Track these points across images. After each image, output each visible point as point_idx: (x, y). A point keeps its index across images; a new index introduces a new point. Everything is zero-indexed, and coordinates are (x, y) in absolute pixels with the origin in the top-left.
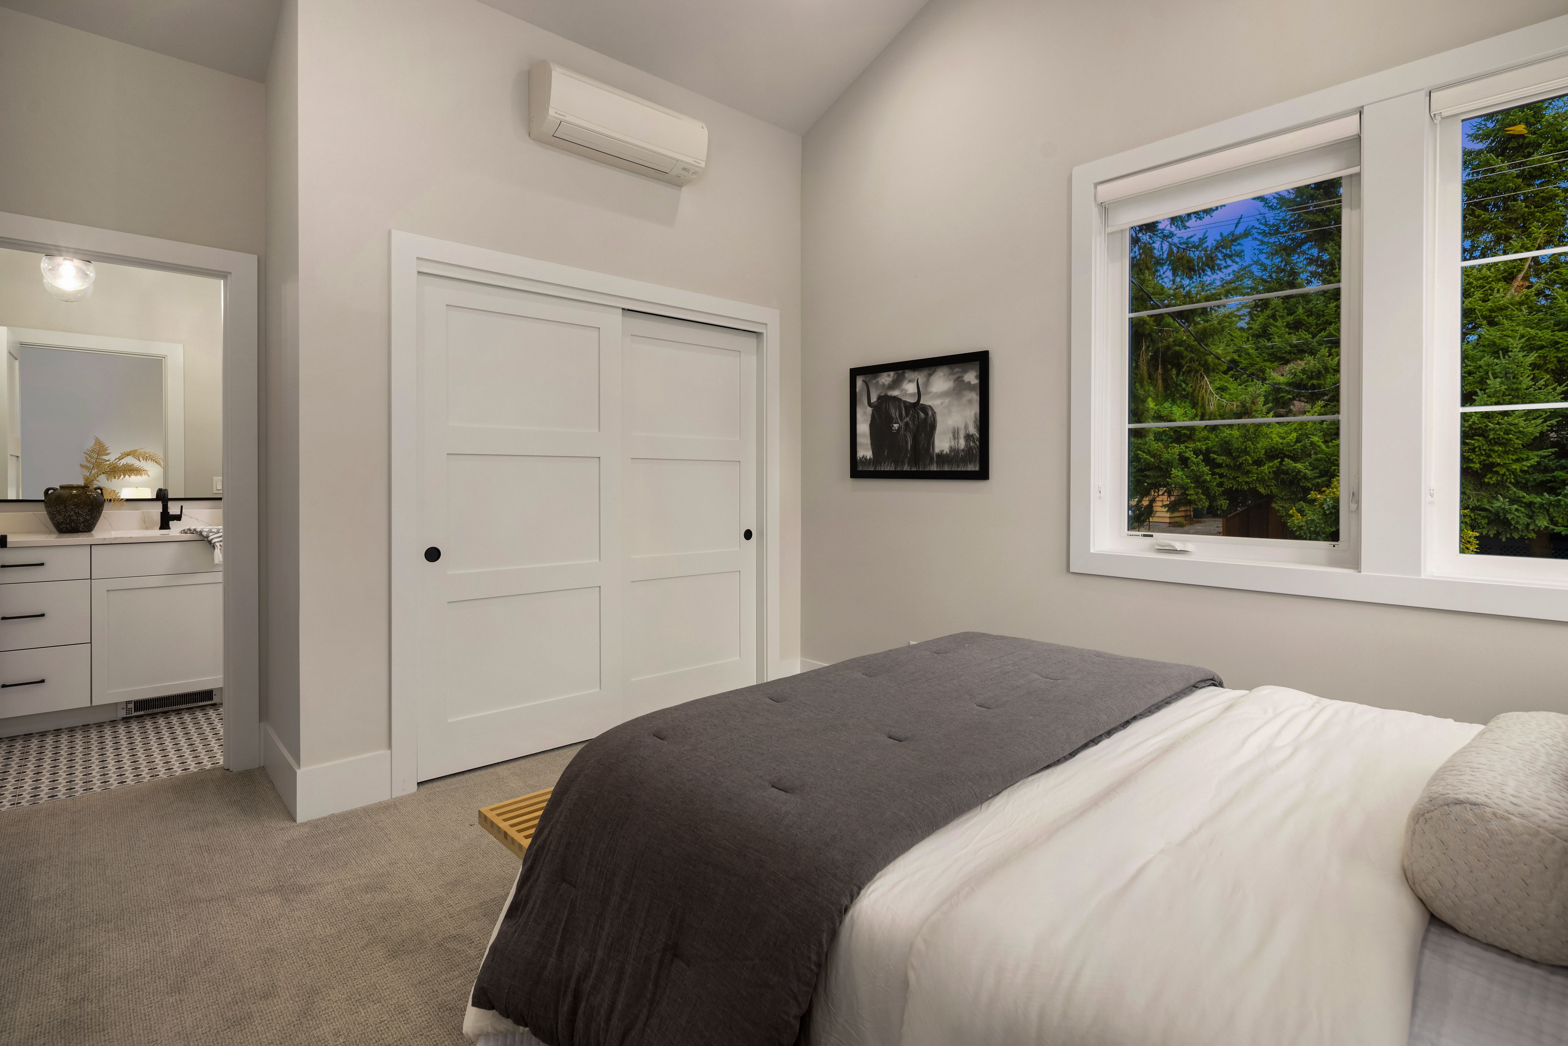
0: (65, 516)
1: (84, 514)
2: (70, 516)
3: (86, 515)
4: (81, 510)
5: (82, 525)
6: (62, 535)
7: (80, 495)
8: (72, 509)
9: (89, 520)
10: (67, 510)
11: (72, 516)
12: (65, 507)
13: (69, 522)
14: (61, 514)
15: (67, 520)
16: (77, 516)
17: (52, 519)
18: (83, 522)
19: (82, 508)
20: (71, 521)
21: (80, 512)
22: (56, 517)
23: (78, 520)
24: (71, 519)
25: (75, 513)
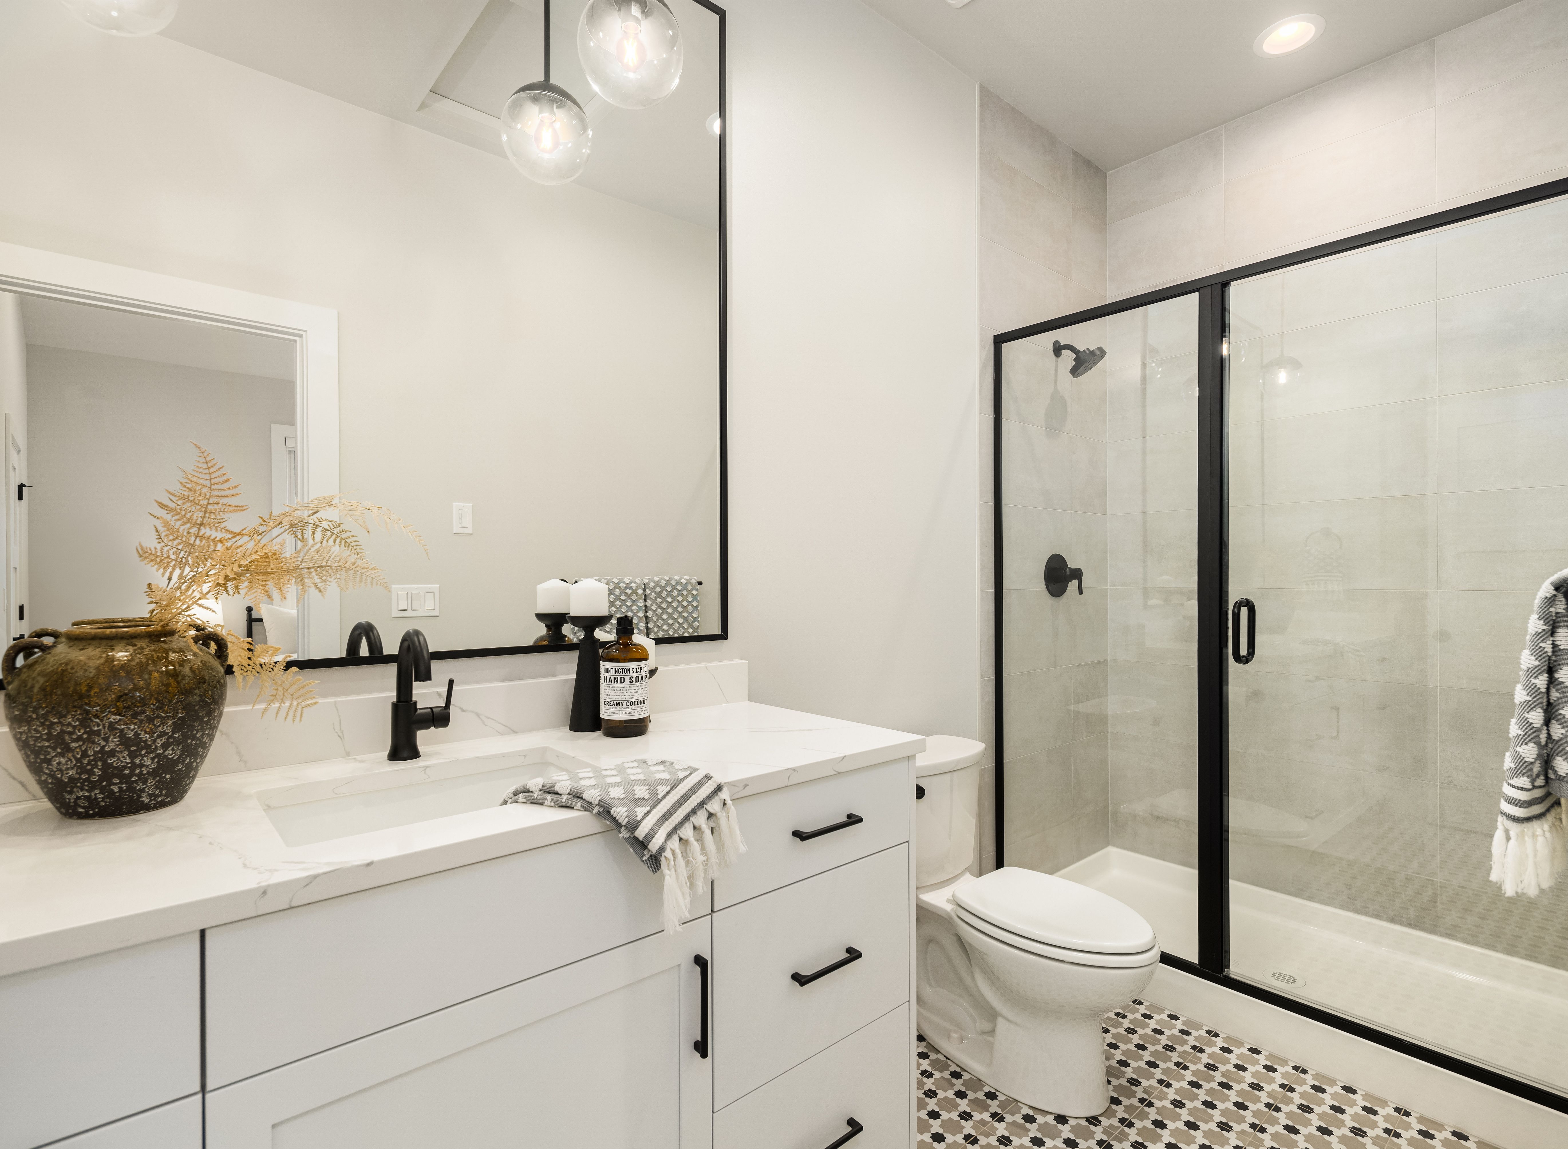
0: (85, 754)
1: (159, 742)
2: (104, 755)
3: (165, 746)
4: (148, 727)
5: (151, 782)
6: (78, 825)
7: (142, 668)
8: (112, 727)
9: (175, 762)
10: (92, 733)
11: (112, 753)
12: (85, 723)
13: (101, 778)
14: (67, 749)
15: (91, 773)
16: (132, 755)
17: (35, 768)
18: (154, 773)
19: (151, 720)
20: (109, 773)
21: (144, 736)
22: (49, 762)
23: (134, 766)
24: (106, 766)
25: (125, 742)
